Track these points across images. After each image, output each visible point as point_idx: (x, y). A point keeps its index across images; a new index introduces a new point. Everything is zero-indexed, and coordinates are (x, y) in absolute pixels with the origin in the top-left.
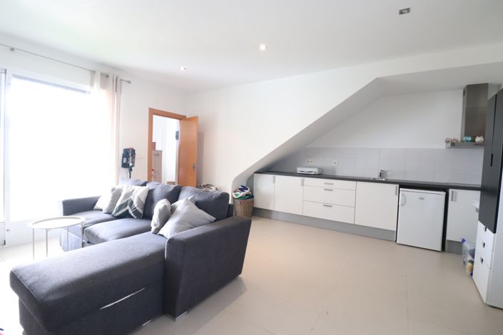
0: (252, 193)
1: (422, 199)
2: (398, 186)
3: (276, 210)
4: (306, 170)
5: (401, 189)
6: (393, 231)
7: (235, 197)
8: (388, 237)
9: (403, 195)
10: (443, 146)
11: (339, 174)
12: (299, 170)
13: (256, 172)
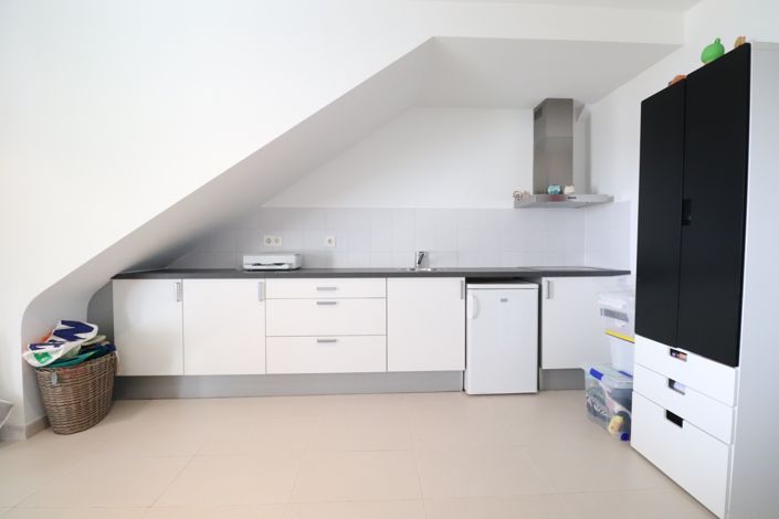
0: (111, 338)
1: (504, 300)
2: (464, 279)
3: (189, 373)
4: (268, 261)
5: (469, 286)
6: (458, 372)
7: (35, 363)
8: (449, 384)
9: (474, 297)
10: (510, 203)
11: (341, 263)
12: (249, 262)
13: (118, 277)
